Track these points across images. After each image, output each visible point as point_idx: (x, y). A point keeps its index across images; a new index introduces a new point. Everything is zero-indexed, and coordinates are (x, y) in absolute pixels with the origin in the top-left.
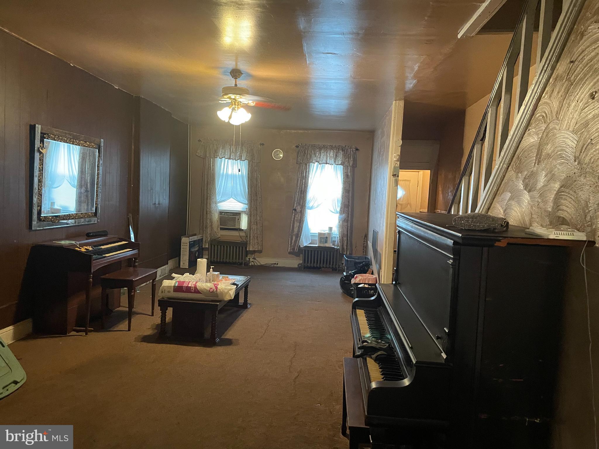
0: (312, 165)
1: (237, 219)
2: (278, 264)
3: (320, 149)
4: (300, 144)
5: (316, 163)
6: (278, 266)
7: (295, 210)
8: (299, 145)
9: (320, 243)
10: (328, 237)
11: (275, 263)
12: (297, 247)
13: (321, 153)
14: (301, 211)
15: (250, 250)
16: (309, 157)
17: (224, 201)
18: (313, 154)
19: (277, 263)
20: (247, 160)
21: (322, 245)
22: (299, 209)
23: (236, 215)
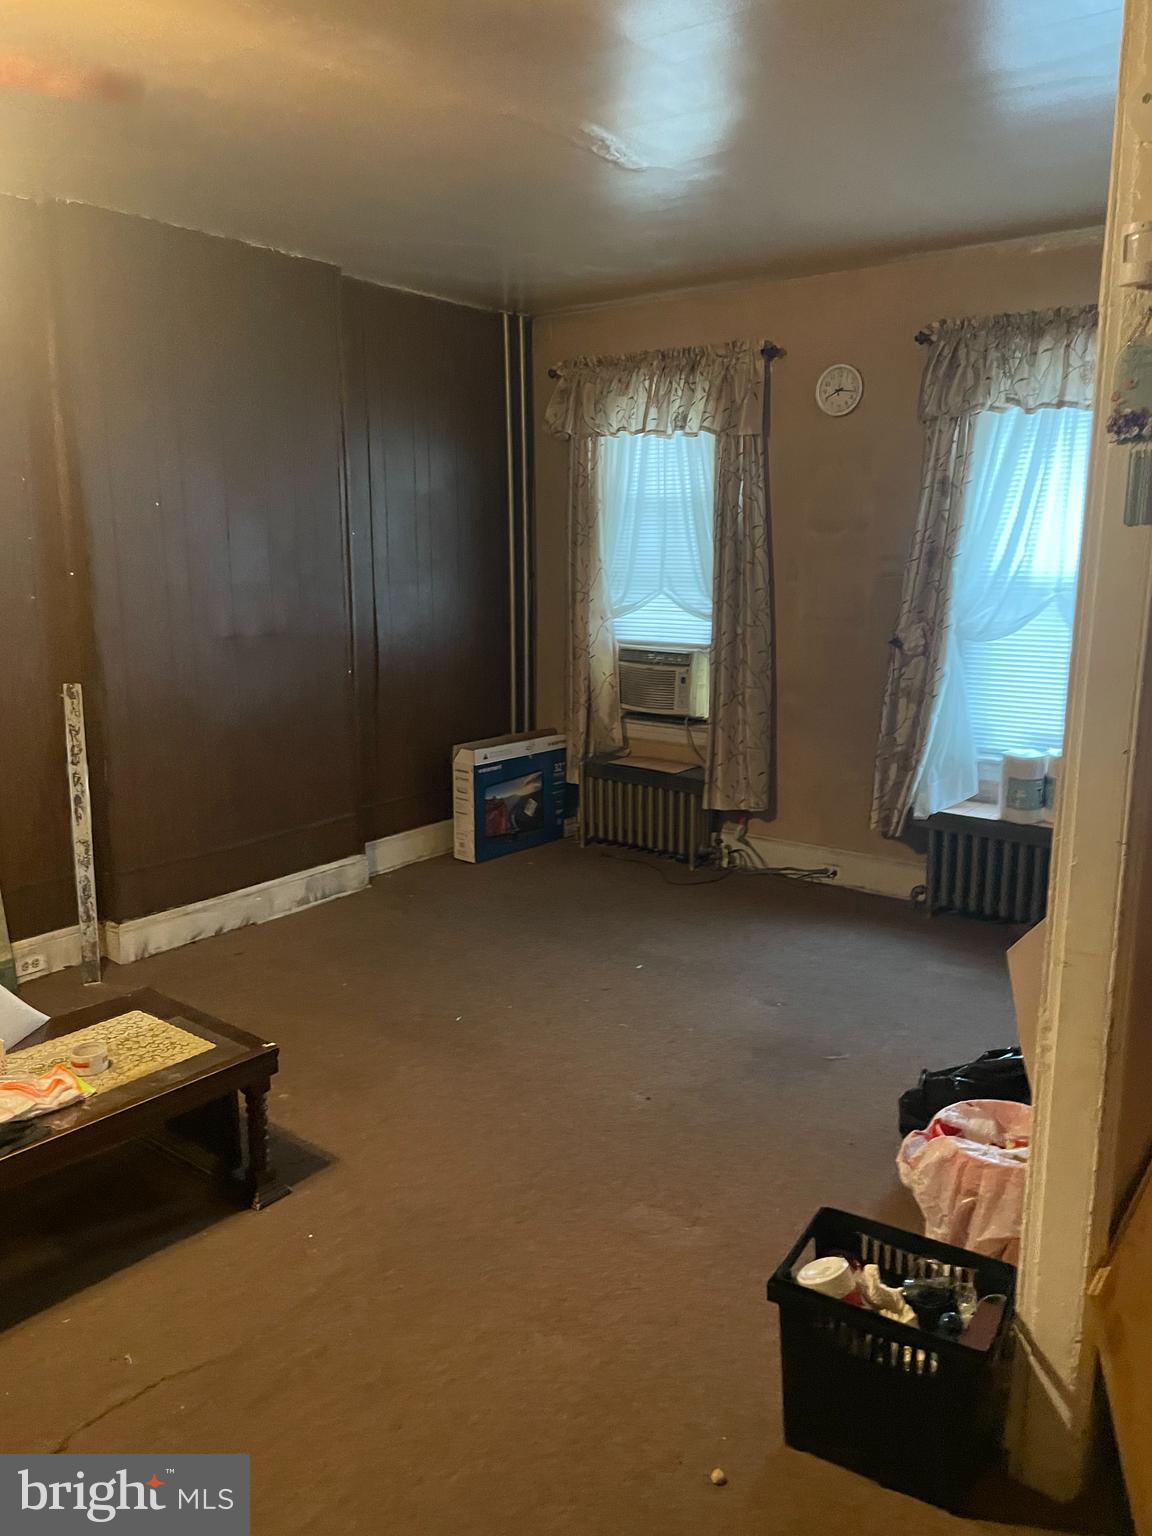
0: (985, 419)
1: (677, 682)
2: (835, 873)
3: (1036, 328)
4: (936, 325)
5: (1015, 411)
6: (837, 881)
7: (896, 643)
8: (929, 327)
9: (1008, 806)
10: (1052, 776)
11: (823, 867)
12: (901, 812)
13: (1041, 349)
14: (926, 646)
15: (712, 808)
16: (970, 382)
17: (633, 607)
18: (995, 364)
19: (831, 869)
20: (708, 430)
21: (1019, 817)
22: (912, 639)
23: (672, 664)
